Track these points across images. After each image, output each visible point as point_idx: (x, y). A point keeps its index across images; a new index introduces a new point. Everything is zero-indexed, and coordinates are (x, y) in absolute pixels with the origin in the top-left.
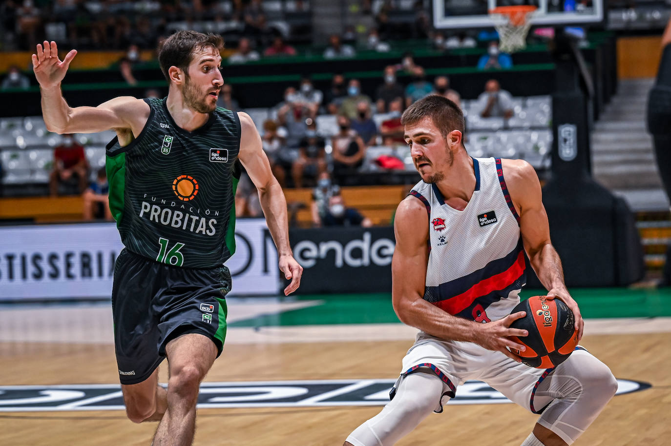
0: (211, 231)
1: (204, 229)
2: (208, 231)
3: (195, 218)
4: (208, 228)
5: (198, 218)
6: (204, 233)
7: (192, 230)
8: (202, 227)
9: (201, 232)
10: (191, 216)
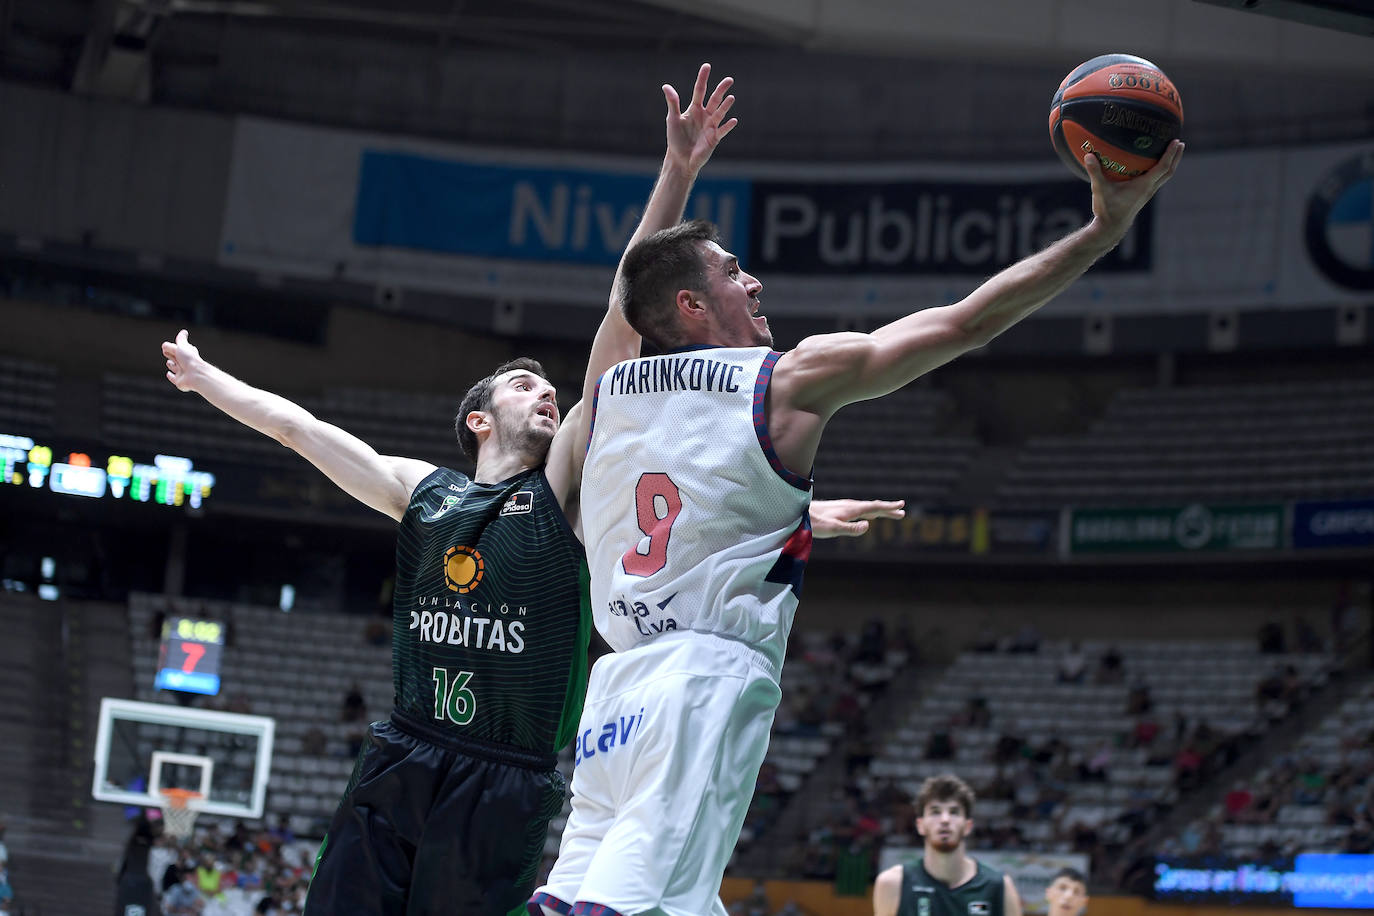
0: (516, 645)
1: (501, 641)
2: (510, 645)
3: (481, 622)
4: (508, 638)
5: (487, 621)
6: (502, 649)
7: (479, 645)
8: (497, 637)
9: (496, 646)
10: (475, 621)
